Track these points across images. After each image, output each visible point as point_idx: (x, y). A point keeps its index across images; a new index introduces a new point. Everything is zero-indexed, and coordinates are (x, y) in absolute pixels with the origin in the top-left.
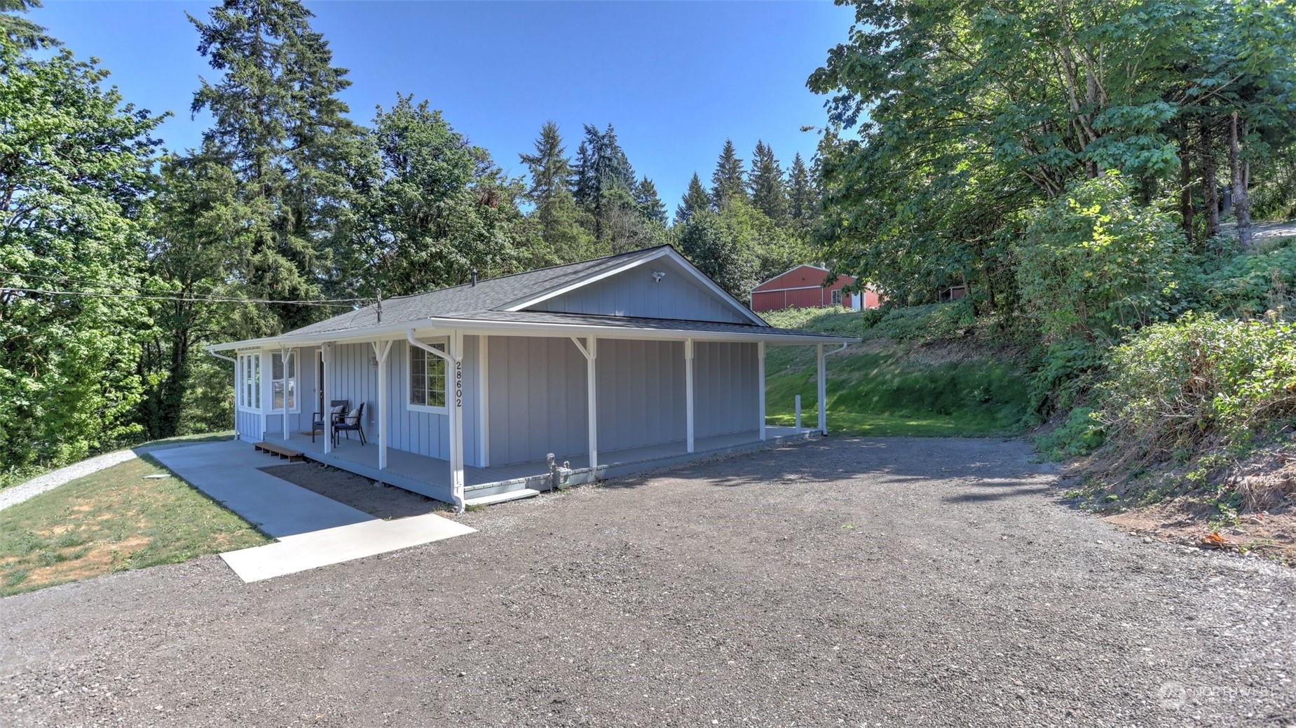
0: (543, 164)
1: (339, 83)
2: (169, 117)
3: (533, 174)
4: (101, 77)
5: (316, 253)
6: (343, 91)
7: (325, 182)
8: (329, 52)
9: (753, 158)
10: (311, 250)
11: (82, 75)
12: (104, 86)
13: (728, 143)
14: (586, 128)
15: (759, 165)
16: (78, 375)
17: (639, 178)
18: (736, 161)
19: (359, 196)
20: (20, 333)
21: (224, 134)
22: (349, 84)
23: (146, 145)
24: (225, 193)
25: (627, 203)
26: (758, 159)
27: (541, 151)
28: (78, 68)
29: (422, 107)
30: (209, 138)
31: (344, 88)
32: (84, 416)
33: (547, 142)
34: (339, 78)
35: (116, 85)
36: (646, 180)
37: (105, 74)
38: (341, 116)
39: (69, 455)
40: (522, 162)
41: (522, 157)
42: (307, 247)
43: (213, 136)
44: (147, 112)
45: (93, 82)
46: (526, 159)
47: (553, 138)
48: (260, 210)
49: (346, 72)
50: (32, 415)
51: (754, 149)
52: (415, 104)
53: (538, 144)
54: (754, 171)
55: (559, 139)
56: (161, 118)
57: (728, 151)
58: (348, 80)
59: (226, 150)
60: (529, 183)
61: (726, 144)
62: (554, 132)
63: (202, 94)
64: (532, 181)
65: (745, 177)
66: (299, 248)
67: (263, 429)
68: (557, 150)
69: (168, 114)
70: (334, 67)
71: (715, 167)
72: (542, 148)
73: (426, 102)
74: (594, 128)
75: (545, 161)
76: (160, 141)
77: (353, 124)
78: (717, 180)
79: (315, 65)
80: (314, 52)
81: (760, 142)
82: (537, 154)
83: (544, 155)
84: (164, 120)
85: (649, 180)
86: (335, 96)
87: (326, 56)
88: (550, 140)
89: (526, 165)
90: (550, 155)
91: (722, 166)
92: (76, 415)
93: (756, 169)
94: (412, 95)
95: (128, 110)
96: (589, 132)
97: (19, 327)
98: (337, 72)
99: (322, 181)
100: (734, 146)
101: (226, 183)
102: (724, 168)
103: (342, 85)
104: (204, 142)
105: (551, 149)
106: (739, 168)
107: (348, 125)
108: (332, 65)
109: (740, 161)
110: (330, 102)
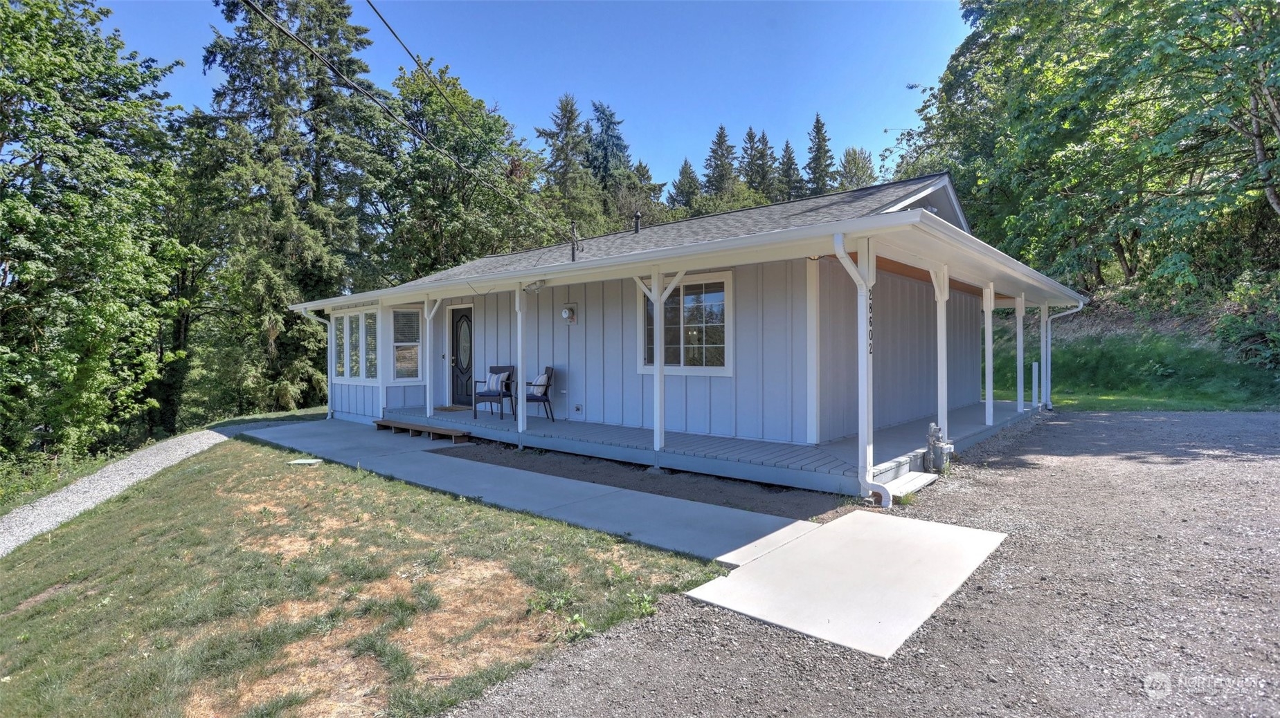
0: (560, 139)
1: (359, 41)
2: (179, 66)
3: (552, 148)
4: (102, 17)
5: (339, 221)
6: (362, 51)
7: (348, 148)
8: (348, 8)
9: (744, 145)
10: (333, 218)
11: (81, 13)
12: (105, 29)
13: (721, 129)
14: (594, 105)
15: (749, 152)
16: (88, 350)
17: (634, 162)
18: (729, 147)
19: (384, 162)
20: (17, 303)
21: (236, 91)
22: (369, 43)
23: (150, 98)
24: (242, 153)
25: (634, 184)
26: (748, 146)
27: (558, 125)
28: (77, 5)
29: (442, 72)
30: (219, 95)
31: (364, 48)
32: (93, 396)
33: (564, 116)
34: (358, 37)
35: (118, 28)
36: (640, 164)
37: (106, 13)
38: (360, 76)
39: (78, 439)
40: (539, 137)
41: (538, 131)
42: (329, 215)
43: (224, 93)
44: (153, 61)
45: (92, 23)
46: (542, 133)
47: (571, 112)
48: (280, 173)
49: (366, 31)
50: (27, 395)
51: (744, 136)
52: (434, 70)
53: (555, 118)
54: (744, 158)
55: (577, 113)
56: (170, 67)
57: (721, 138)
58: (368, 39)
59: (239, 109)
60: (548, 156)
61: (719, 130)
62: (572, 106)
63: (215, 45)
64: (551, 156)
65: (736, 164)
66: (322, 216)
67: (382, 403)
68: (575, 124)
69: (178, 63)
70: (354, 25)
71: (708, 153)
72: (559, 122)
73: (447, 67)
74: (602, 106)
75: (563, 135)
76: (167, 95)
77: (374, 87)
78: (708, 166)
79: (334, 21)
80: (333, 7)
81: (751, 129)
82: (554, 129)
83: (561, 129)
84: (173, 70)
85: (644, 165)
86: (354, 55)
87: (345, 11)
88: (567, 114)
89: (542, 140)
90: (568, 129)
91: (714, 151)
92: (85, 395)
93: (745, 155)
94: (431, 59)
95: (132, 57)
96: (597, 109)
97: (17, 296)
98: (358, 31)
99: (347, 147)
100: (727, 132)
101: (243, 144)
102: (717, 154)
103: (362, 44)
104: (215, 99)
105: (569, 123)
106: (732, 154)
107: (369, 87)
108: (351, 22)
109: (732, 147)
110: (351, 62)
